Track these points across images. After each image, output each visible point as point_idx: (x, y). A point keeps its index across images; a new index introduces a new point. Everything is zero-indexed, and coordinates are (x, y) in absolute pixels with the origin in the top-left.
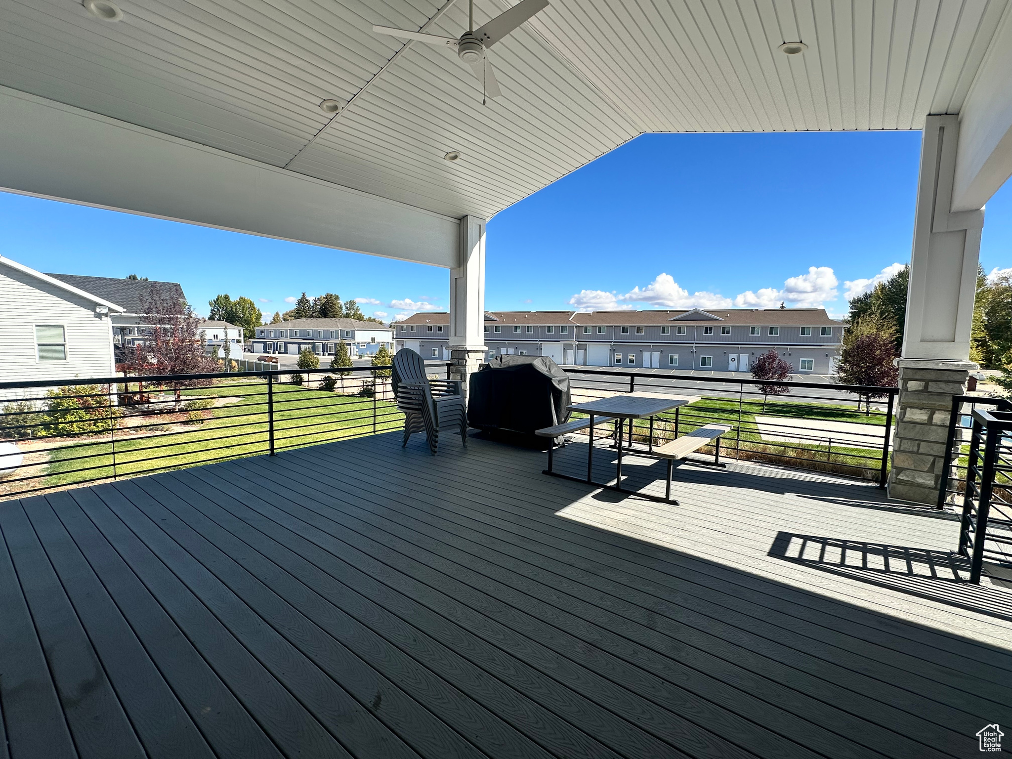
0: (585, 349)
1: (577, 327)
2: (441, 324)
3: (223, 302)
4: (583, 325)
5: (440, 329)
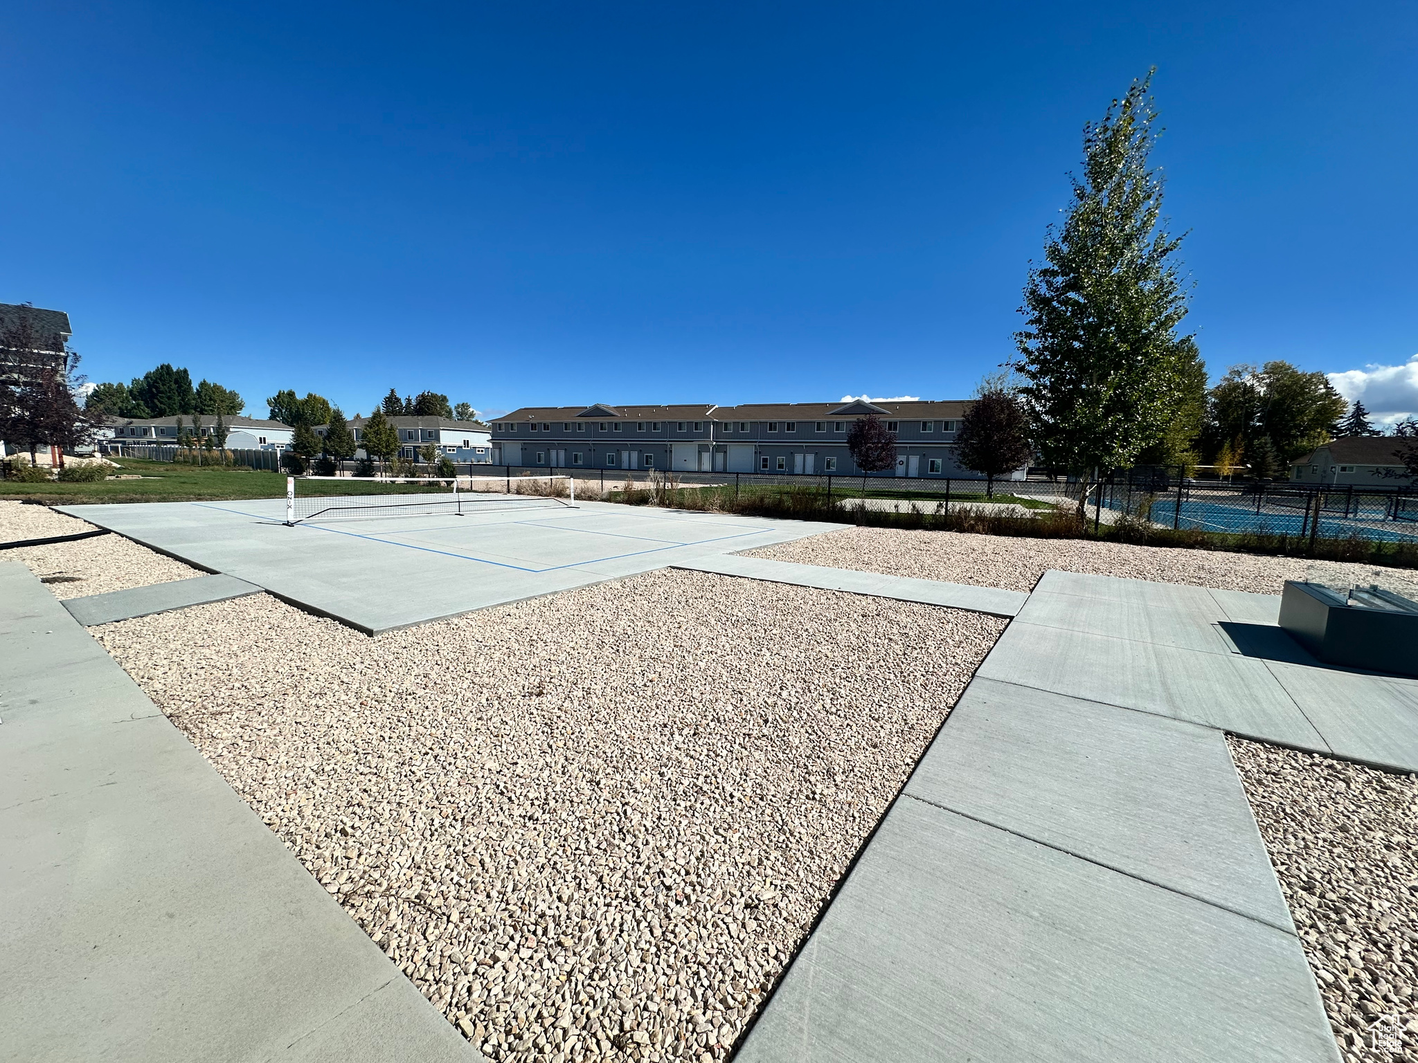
0: (725, 452)
1: (714, 423)
2: (548, 421)
3: (286, 400)
4: (721, 421)
5: (546, 427)
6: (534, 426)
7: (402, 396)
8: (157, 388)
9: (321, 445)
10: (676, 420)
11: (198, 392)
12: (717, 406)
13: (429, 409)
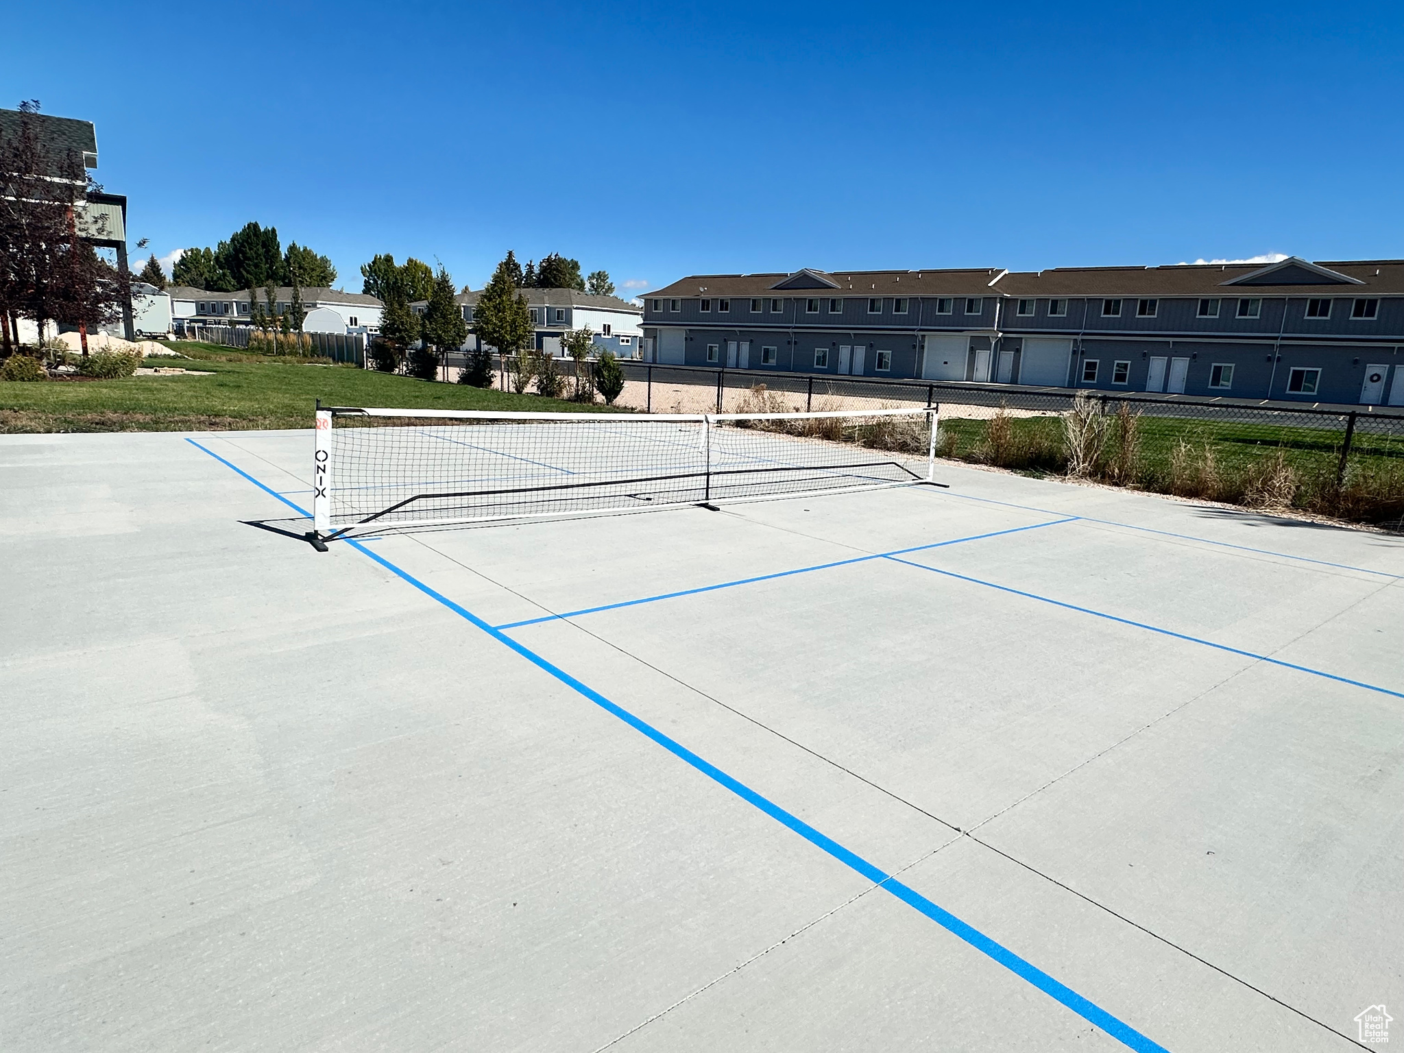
0: (1018, 351)
1: (1002, 299)
2: (727, 296)
3: (382, 267)
4: (1015, 296)
5: (724, 305)
6: (706, 305)
7: (522, 261)
8: (244, 253)
9: (419, 328)
10: (934, 295)
11: (287, 259)
12: (1006, 272)
13: (555, 279)
